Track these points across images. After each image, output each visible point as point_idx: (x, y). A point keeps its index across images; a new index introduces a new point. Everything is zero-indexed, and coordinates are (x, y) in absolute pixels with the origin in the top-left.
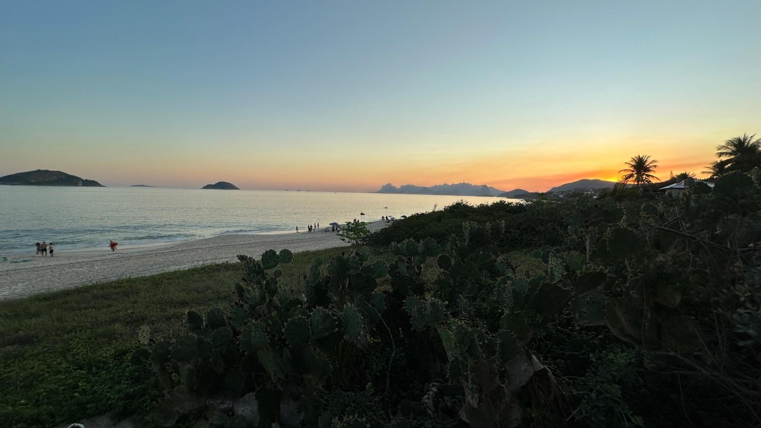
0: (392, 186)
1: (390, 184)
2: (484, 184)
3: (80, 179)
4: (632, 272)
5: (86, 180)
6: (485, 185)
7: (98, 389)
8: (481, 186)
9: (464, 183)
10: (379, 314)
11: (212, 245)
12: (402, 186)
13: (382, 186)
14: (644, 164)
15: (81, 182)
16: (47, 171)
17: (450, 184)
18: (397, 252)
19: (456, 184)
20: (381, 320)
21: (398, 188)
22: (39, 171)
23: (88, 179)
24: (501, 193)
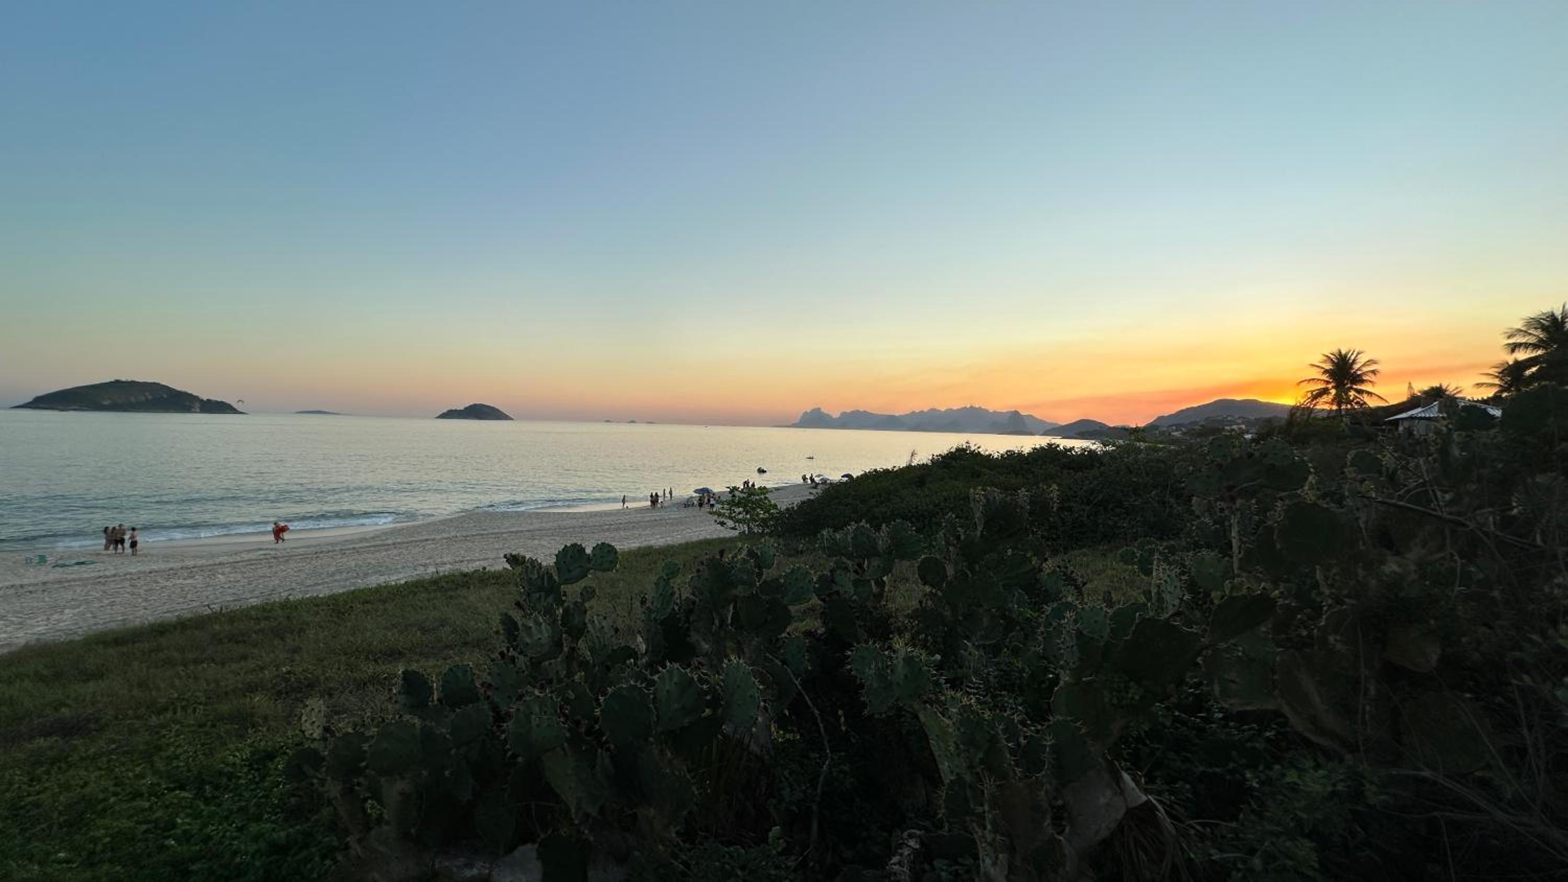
0: (823, 413)
1: (819, 409)
2: (1013, 410)
3: (196, 398)
4: (1333, 596)
5: (209, 401)
6: (1016, 411)
7: (215, 832)
8: (1007, 412)
9: (971, 407)
10: (797, 680)
11: (453, 534)
12: (844, 414)
13: (801, 414)
14: (1351, 368)
15: (197, 405)
16: (133, 383)
17: (943, 410)
18: (834, 550)
19: (955, 408)
20: (799, 694)
21: (834, 417)
22: (117, 382)
23: (213, 398)
24: (1049, 428)
